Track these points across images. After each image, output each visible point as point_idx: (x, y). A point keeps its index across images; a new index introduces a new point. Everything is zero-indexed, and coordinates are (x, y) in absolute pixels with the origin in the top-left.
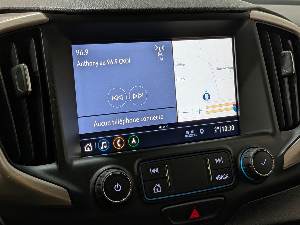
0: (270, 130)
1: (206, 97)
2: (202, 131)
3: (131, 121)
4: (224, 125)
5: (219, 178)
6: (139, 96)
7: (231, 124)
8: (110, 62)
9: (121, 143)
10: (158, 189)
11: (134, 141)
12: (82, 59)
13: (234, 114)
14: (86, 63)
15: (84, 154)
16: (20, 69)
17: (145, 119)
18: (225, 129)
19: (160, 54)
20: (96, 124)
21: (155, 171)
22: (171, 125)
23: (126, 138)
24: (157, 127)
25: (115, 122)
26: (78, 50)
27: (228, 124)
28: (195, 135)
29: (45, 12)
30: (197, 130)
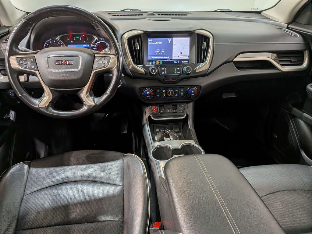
0: (195, 63)
1: (181, 53)
2: (178, 62)
3: (161, 58)
4: (185, 61)
5: (178, 72)
6: (163, 52)
7: (187, 61)
8: (157, 43)
9: (158, 63)
10: (163, 73)
11: (161, 62)
12: (150, 42)
13: (188, 58)
14: (151, 43)
15: (149, 64)
16: (137, 44)
17: (164, 57)
18: (185, 62)
19: (169, 41)
20: (152, 58)
21: (163, 69)
22: (171, 60)
23: (159, 62)
24: (167, 60)
25: (157, 58)
26: (150, 40)
27: (186, 61)
28: (177, 63)
29: (143, 31)
30: (177, 61)
